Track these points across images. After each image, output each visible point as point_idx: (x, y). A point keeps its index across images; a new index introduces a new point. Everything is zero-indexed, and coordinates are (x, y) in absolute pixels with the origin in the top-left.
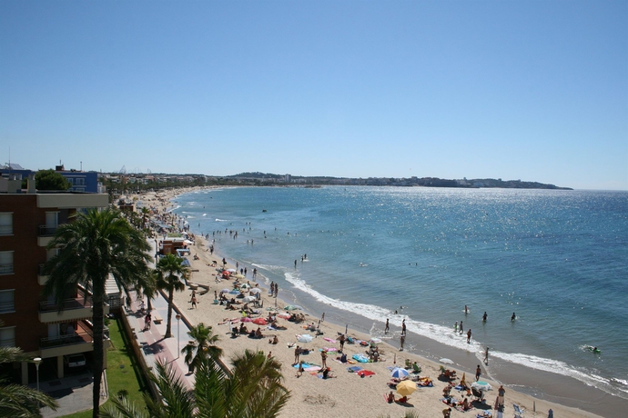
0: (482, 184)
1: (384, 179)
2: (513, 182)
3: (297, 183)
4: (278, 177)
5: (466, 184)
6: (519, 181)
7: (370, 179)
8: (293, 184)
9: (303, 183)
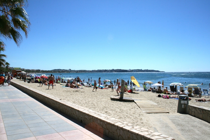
0: (136, 71)
1: (103, 70)
2: (146, 70)
3: (73, 72)
4: (67, 70)
5: (130, 71)
6: (147, 70)
7: (98, 70)
8: (72, 72)
9: (75, 72)
